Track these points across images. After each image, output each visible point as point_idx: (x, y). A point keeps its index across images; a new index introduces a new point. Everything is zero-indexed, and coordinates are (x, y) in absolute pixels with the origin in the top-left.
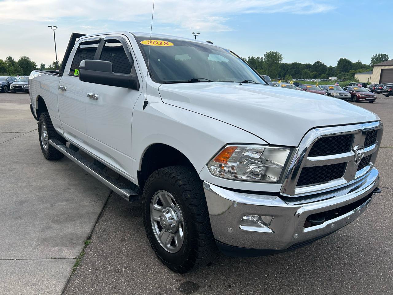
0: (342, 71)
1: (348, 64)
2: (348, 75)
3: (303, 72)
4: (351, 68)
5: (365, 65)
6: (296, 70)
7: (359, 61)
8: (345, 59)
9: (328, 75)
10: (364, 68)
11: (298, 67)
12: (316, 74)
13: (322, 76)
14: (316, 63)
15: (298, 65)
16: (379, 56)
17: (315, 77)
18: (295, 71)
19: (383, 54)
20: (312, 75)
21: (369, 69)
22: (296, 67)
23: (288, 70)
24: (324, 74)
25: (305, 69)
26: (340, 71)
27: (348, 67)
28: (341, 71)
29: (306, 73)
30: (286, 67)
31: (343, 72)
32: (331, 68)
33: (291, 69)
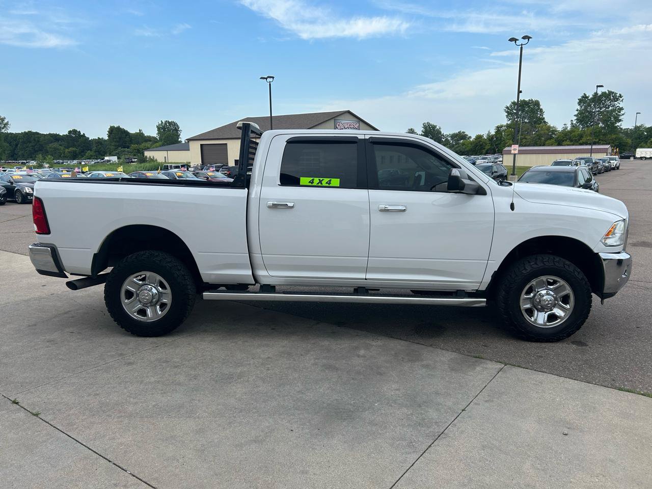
0: (119, 146)
1: (124, 134)
2: (128, 152)
3: (50, 148)
4: (131, 141)
5: (149, 137)
6: (34, 144)
7: (140, 130)
8: (119, 128)
9: (97, 153)
10: (150, 141)
11: (37, 139)
12: (76, 151)
13: (87, 154)
14: (70, 132)
15: (36, 136)
16: (166, 123)
17: (75, 156)
18: (34, 146)
19: (170, 121)
20: (69, 152)
21: (156, 142)
22: (35, 140)
23: (17, 145)
24: (89, 151)
25: (51, 142)
26: (115, 146)
27: (126, 140)
28: (117, 147)
29: (55, 149)
30: (14, 139)
31: (120, 148)
32: (99, 141)
33: (24, 143)
